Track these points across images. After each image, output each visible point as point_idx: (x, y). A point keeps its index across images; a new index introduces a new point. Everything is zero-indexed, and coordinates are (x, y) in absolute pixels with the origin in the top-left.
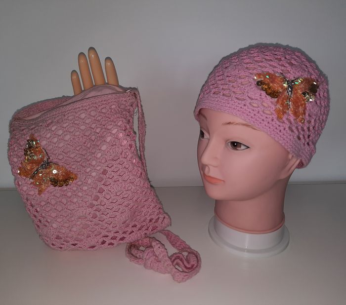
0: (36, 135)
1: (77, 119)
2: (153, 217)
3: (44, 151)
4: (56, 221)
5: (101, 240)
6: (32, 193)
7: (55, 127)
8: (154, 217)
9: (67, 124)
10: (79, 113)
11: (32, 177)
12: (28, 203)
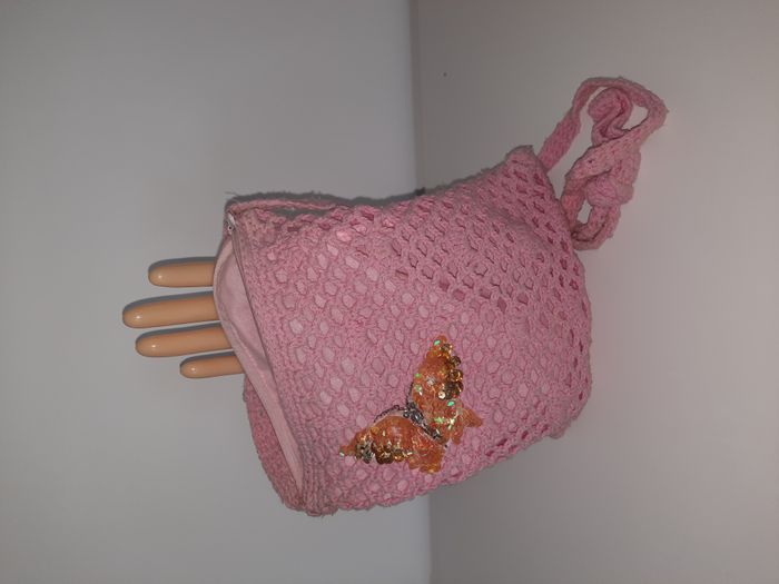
0: (341, 441)
1: (304, 340)
2: (513, 186)
3: (380, 420)
4: (535, 385)
5: (571, 291)
6: (476, 443)
7: (323, 394)
8: (514, 182)
9: (317, 365)
10: (289, 335)
11: (443, 440)
12: (498, 450)
